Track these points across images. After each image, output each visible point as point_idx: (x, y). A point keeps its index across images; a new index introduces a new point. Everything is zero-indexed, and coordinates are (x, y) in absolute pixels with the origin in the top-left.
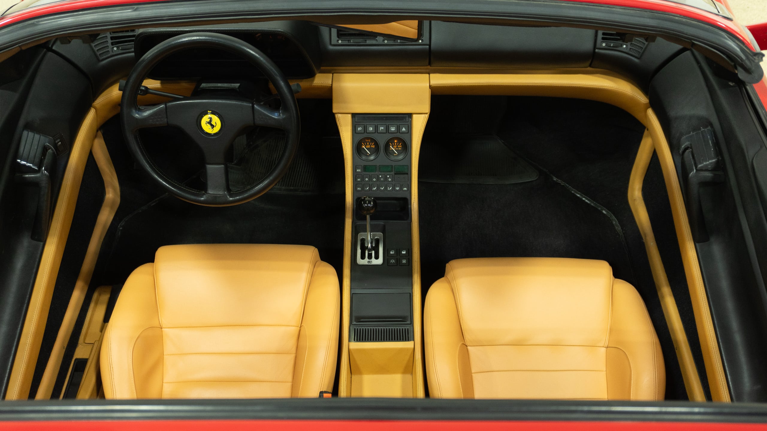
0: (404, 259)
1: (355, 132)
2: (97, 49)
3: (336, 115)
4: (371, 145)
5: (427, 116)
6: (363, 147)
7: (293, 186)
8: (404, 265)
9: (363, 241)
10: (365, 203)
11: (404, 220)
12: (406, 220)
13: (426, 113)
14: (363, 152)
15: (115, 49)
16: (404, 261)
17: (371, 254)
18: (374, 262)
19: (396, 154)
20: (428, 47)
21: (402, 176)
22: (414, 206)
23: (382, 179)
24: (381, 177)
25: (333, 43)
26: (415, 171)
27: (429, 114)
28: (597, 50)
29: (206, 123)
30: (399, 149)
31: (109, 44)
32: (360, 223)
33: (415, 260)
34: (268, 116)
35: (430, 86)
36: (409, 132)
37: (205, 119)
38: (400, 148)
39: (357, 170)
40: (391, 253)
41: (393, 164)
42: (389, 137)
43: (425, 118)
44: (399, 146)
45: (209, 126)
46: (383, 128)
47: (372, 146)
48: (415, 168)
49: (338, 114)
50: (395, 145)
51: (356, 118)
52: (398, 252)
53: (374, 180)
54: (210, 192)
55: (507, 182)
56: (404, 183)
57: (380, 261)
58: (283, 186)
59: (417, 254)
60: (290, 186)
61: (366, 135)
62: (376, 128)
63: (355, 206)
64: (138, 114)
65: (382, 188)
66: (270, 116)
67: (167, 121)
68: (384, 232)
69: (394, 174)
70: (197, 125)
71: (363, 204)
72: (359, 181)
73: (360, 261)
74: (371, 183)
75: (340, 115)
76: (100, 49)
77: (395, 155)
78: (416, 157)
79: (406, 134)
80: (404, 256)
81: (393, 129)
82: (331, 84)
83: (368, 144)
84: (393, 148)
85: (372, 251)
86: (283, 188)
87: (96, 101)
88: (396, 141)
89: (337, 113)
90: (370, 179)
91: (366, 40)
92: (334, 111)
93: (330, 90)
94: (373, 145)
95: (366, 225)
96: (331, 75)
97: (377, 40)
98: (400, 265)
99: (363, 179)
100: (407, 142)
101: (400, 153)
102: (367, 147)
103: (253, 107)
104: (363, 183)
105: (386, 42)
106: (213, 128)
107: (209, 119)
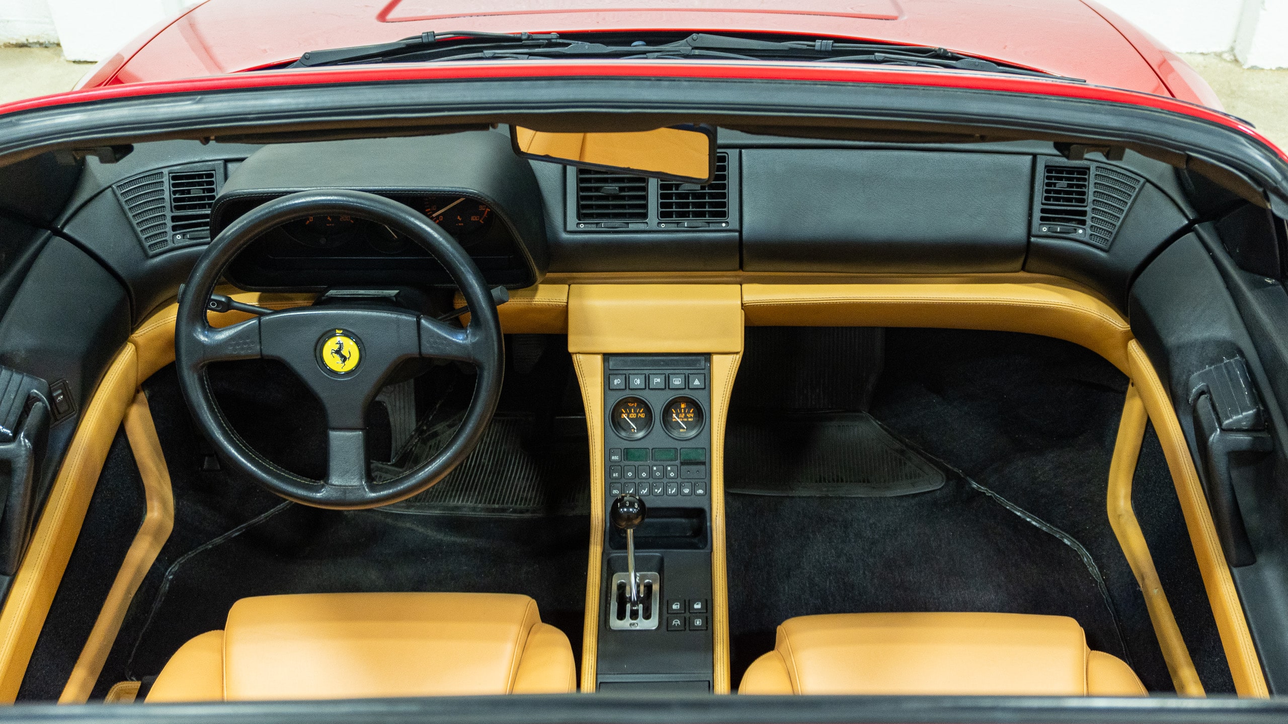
0: (698, 618)
1: (609, 389)
2: (145, 236)
3: (574, 357)
4: (639, 412)
5: (738, 358)
6: (624, 416)
7: (498, 503)
8: (697, 629)
9: (622, 587)
10: (623, 506)
11: (698, 548)
12: (703, 548)
13: (737, 353)
14: (622, 424)
15: (179, 237)
16: (698, 622)
17: (637, 611)
18: (642, 624)
19: (684, 428)
20: (737, 234)
21: (694, 468)
22: (718, 523)
23: (658, 474)
24: (657, 470)
25: (568, 229)
26: (718, 458)
27: (741, 354)
28: (1033, 239)
29: (332, 353)
30: (690, 420)
31: (168, 229)
32: (616, 554)
33: (718, 619)
34: (446, 339)
35: (742, 304)
36: (707, 388)
37: (330, 345)
38: (691, 417)
39: (613, 458)
40: (674, 607)
41: (678, 445)
42: (670, 396)
43: (734, 360)
44: (688, 415)
45: (337, 357)
46: (659, 380)
47: (639, 415)
48: (718, 453)
49: (578, 355)
50: (681, 412)
51: (611, 363)
52: (687, 605)
53: (644, 475)
54: (335, 480)
55: (889, 494)
56: (699, 480)
57: (652, 624)
58: (480, 502)
59: (721, 609)
60: (494, 503)
61: (627, 394)
62: (647, 380)
63: (608, 525)
64: (207, 336)
65: (658, 489)
66: (449, 339)
67: (261, 350)
68: (661, 571)
69: (679, 465)
70: (316, 357)
71: (621, 507)
72: (616, 478)
73: (616, 624)
74: (637, 481)
75: (581, 357)
76: (150, 237)
77: (681, 430)
78: (719, 432)
79: (701, 391)
80: (698, 614)
81: (677, 382)
82: (566, 301)
83: (633, 411)
84: (678, 418)
85: (638, 606)
86: (480, 505)
87: (137, 332)
88: (683, 406)
89: (576, 353)
90: (637, 473)
91: (628, 223)
92: (571, 349)
93: (564, 312)
94: (642, 413)
95: (626, 558)
96: (567, 286)
97: (647, 223)
98: (690, 630)
99: (622, 474)
100: (704, 406)
101: (690, 427)
102: (630, 416)
103: (418, 323)
104: (623, 481)
105: (663, 226)
106: (344, 361)
107: (338, 346)
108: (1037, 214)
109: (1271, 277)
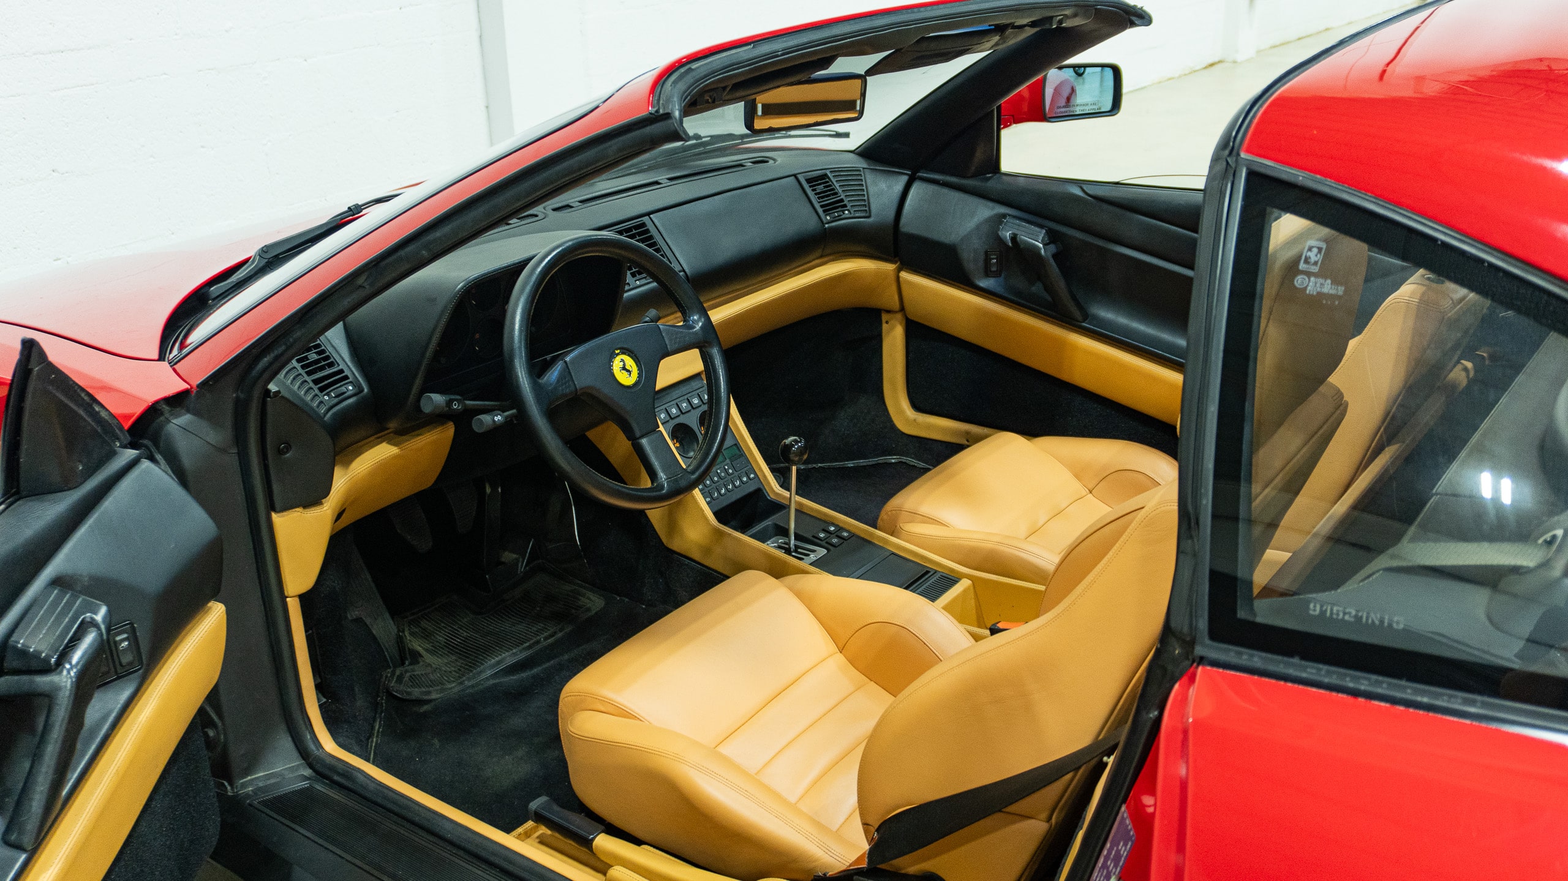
0: (842, 532)
2: (309, 399)
8: (850, 537)
15: (326, 398)
18: (818, 554)
21: (739, 460)
23: (722, 475)
24: (721, 472)
28: (827, 226)
29: (620, 370)
31: (317, 391)
37: (618, 365)
40: (822, 536)
45: (624, 373)
46: (685, 404)
52: (827, 531)
53: (716, 479)
56: (746, 469)
57: (822, 551)
61: (672, 424)
62: (679, 408)
65: (730, 485)
69: (729, 463)
74: (714, 485)
76: (312, 399)
80: (838, 531)
81: (696, 400)
90: (712, 480)
98: (847, 540)
103: (658, 327)
104: (707, 490)
105: (638, 283)
106: (630, 375)
107: (622, 363)
108: (820, 210)
109: (989, 174)
